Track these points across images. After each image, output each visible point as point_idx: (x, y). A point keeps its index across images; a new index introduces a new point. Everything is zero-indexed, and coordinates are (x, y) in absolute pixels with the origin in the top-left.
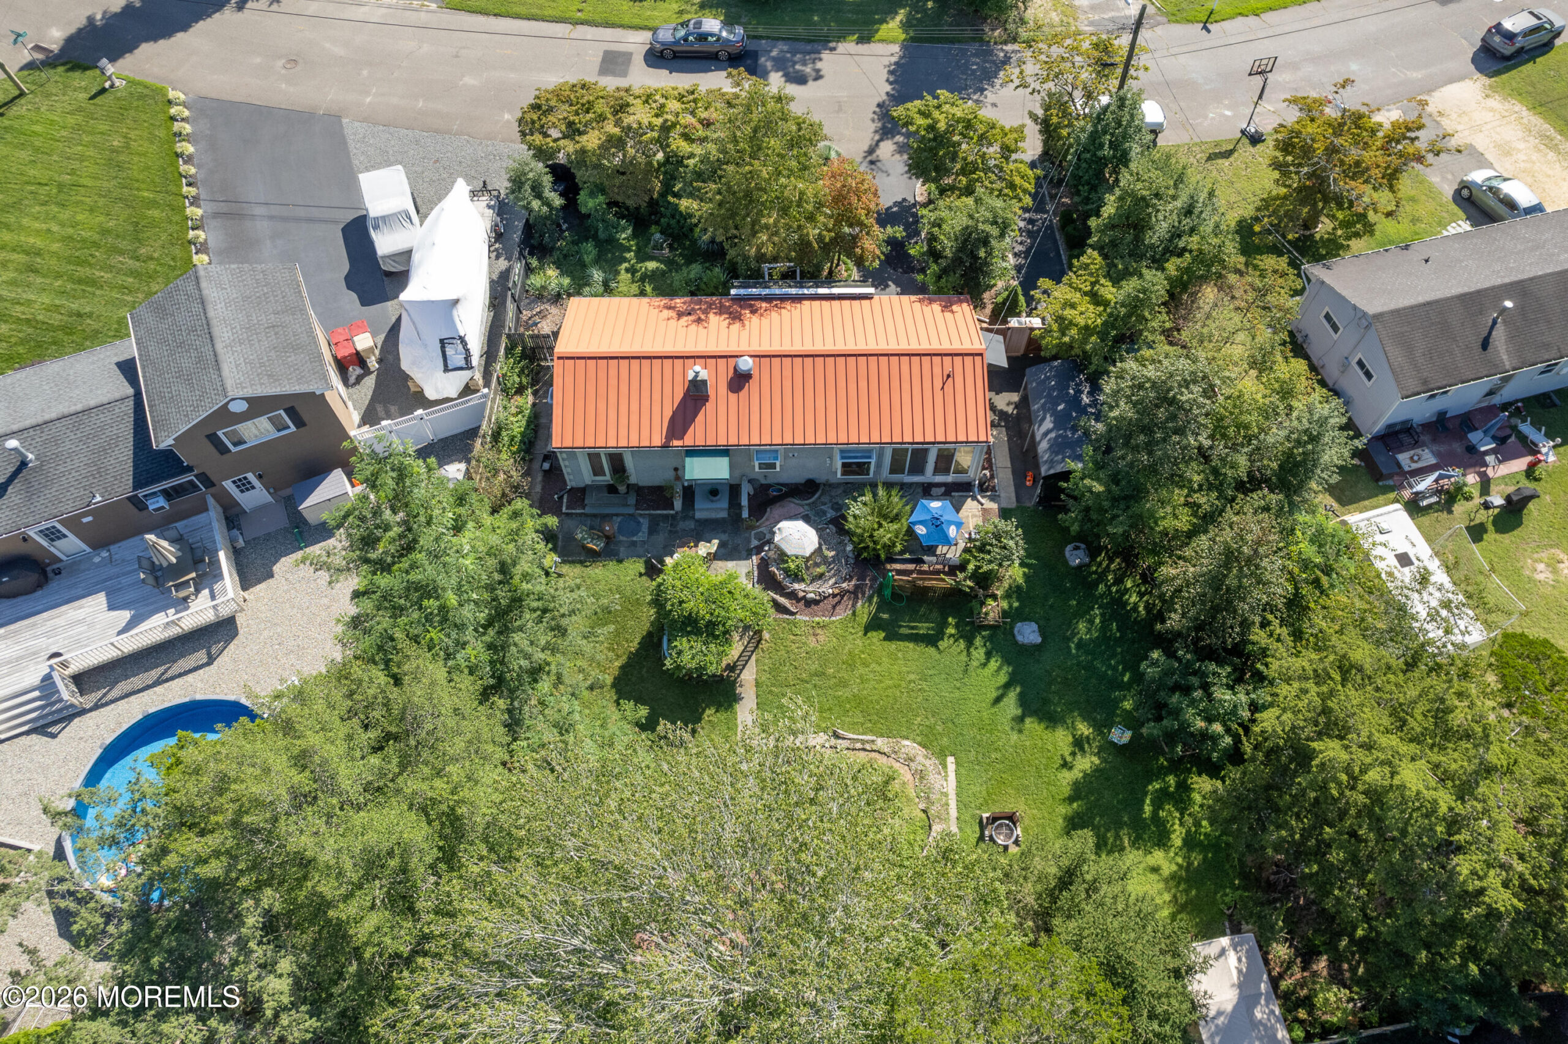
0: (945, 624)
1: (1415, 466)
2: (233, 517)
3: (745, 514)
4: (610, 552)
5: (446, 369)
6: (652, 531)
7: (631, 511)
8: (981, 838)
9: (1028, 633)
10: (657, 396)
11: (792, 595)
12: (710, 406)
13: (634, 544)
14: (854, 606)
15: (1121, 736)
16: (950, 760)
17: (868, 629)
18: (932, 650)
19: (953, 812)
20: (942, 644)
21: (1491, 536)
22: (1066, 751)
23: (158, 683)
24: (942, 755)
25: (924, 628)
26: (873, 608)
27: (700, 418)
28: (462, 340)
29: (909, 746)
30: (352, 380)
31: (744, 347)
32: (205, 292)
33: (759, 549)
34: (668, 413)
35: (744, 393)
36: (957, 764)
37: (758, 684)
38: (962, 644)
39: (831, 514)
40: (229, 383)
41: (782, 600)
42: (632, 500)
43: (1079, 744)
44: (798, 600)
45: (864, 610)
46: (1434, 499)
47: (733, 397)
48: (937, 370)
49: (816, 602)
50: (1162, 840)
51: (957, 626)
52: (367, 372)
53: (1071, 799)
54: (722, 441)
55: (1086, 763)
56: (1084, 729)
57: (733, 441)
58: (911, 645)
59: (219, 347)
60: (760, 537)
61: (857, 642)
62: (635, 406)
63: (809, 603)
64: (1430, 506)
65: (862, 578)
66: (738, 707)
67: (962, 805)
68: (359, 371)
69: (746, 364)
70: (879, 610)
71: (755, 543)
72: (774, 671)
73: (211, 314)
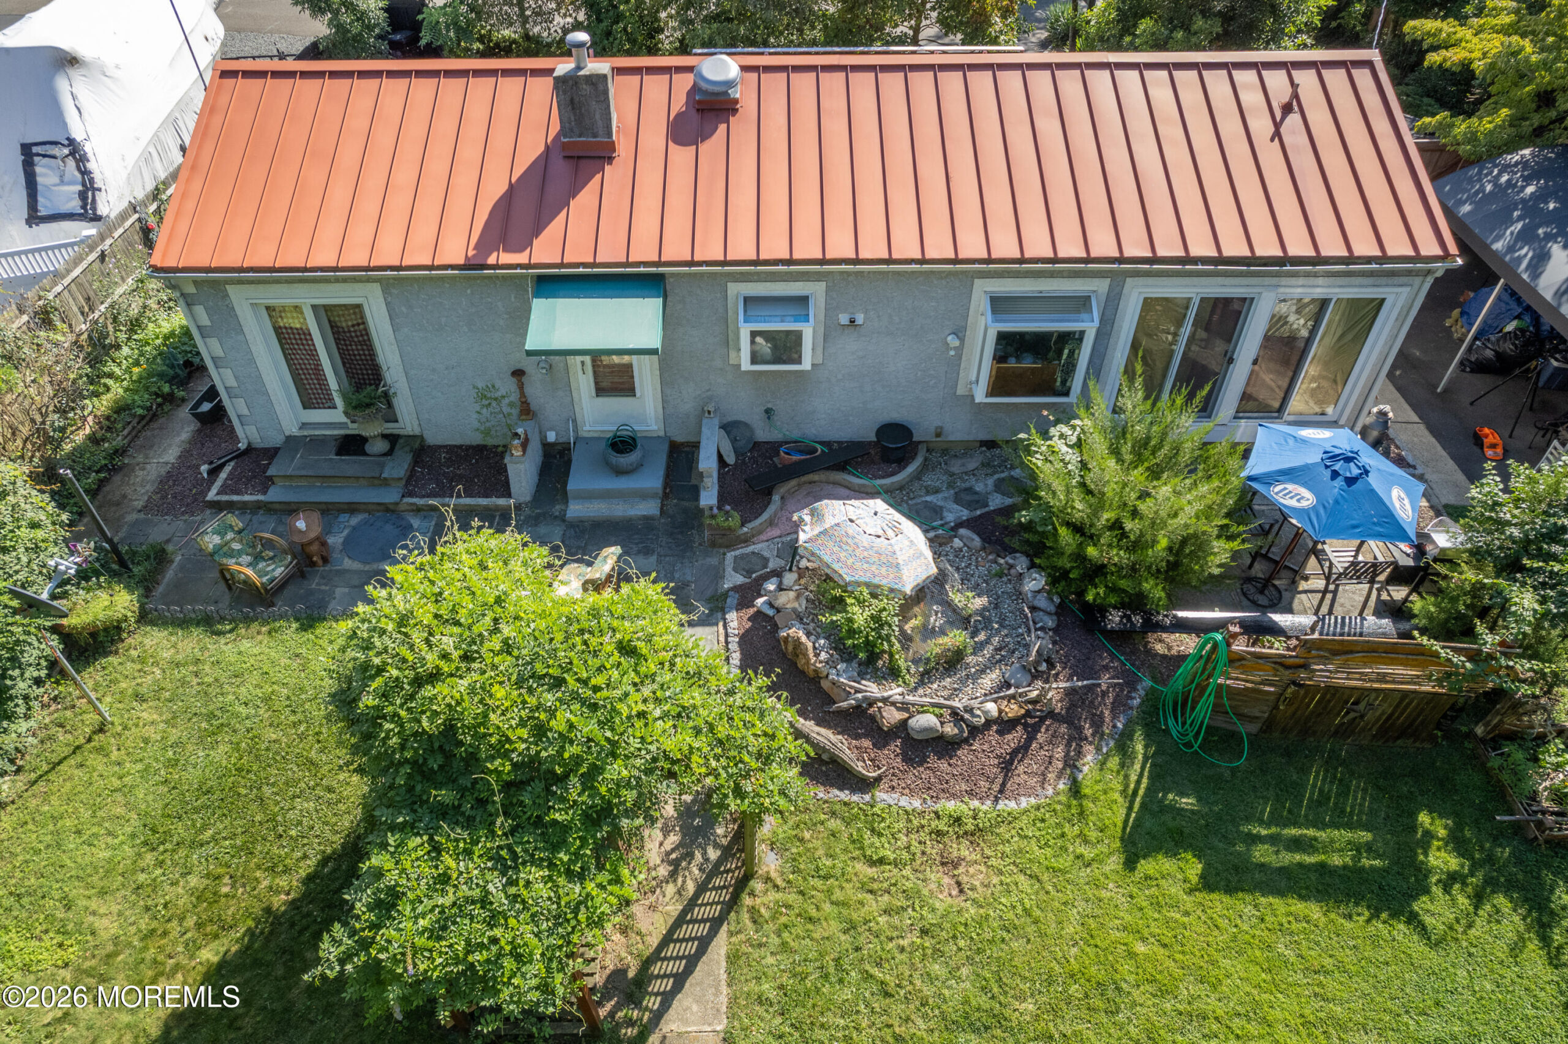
0: (1411, 836)
3: (708, 498)
4: (297, 594)
5: (34, 218)
7: (390, 496)
11: (861, 722)
12: (614, 175)
14: (1071, 764)
17: (1136, 845)
18: (1399, 933)
20: (1431, 912)
25: (1338, 844)
26: (1142, 777)
28: (75, 151)
33: (749, 590)
34: (496, 188)
35: (712, 146)
38: (1508, 910)
41: (830, 738)
42: (399, 471)
44: (881, 736)
45: (1111, 781)
47: (682, 155)
48: (1252, 98)
49: (945, 746)
51: (1457, 843)
54: (644, 251)
57: (676, 250)
58: (1314, 910)
61: (1104, 894)
63: (918, 749)
65: (1086, 668)
70: (1160, 777)
71: (733, 579)
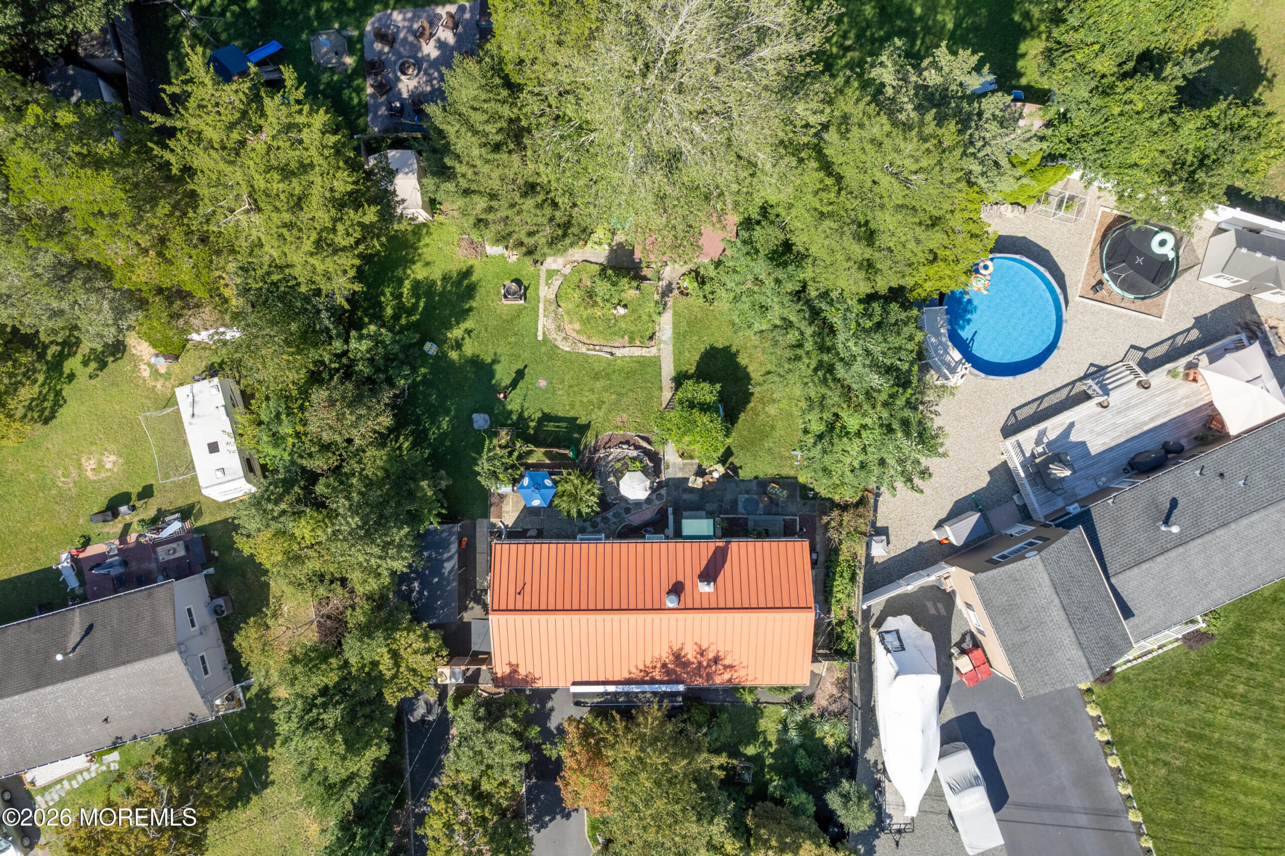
0: (536, 429)
1: (174, 545)
2: (1026, 515)
3: (670, 510)
4: (762, 484)
5: (897, 632)
6: (735, 502)
7: (750, 517)
8: (526, 289)
9: (480, 420)
10: (737, 579)
11: (637, 447)
13: (747, 492)
14: (597, 442)
15: (430, 348)
16: (540, 338)
17: (587, 426)
18: (546, 410)
19: (541, 306)
20: (539, 414)
21: (135, 490)
22: (467, 340)
23: (1042, 398)
24: (546, 340)
25: (550, 426)
26: (584, 441)
27: (704, 563)
28: (888, 651)
29: (566, 347)
30: (968, 638)
31: (673, 616)
32: (1080, 653)
33: (661, 485)
34: (727, 566)
35: (673, 581)
36: (536, 336)
37: (661, 388)
38: (526, 415)
39: (610, 515)
40: (1041, 567)
41: (644, 444)
42: (751, 524)
43: (458, 345)
44: (634, 444)
45: (590, 439)
46: (167, 519)
47: (681, 578)
48: (527, 598)
49: (622, 443)
50: (416, 285)
51: (528, 427)
52: (958, 645)
53: (470, 309)
54: (688, 545)
55: (456, 333)
56: (454, 355)
57: (680, 546)
58: (560, 414)
59: (1057, 601)
60: (659, 497)
61: (597, 417)
62: (752, 571)
63: (627, 442)
64: (173, 514)
65: (591, 459)
66: (673, 374)
67: (535, 310)
68: (964, 646)
69: (671, 602)
70: (579, 440)
71: (663, 491)
72: (650, 398)
73: (1070, 631)
